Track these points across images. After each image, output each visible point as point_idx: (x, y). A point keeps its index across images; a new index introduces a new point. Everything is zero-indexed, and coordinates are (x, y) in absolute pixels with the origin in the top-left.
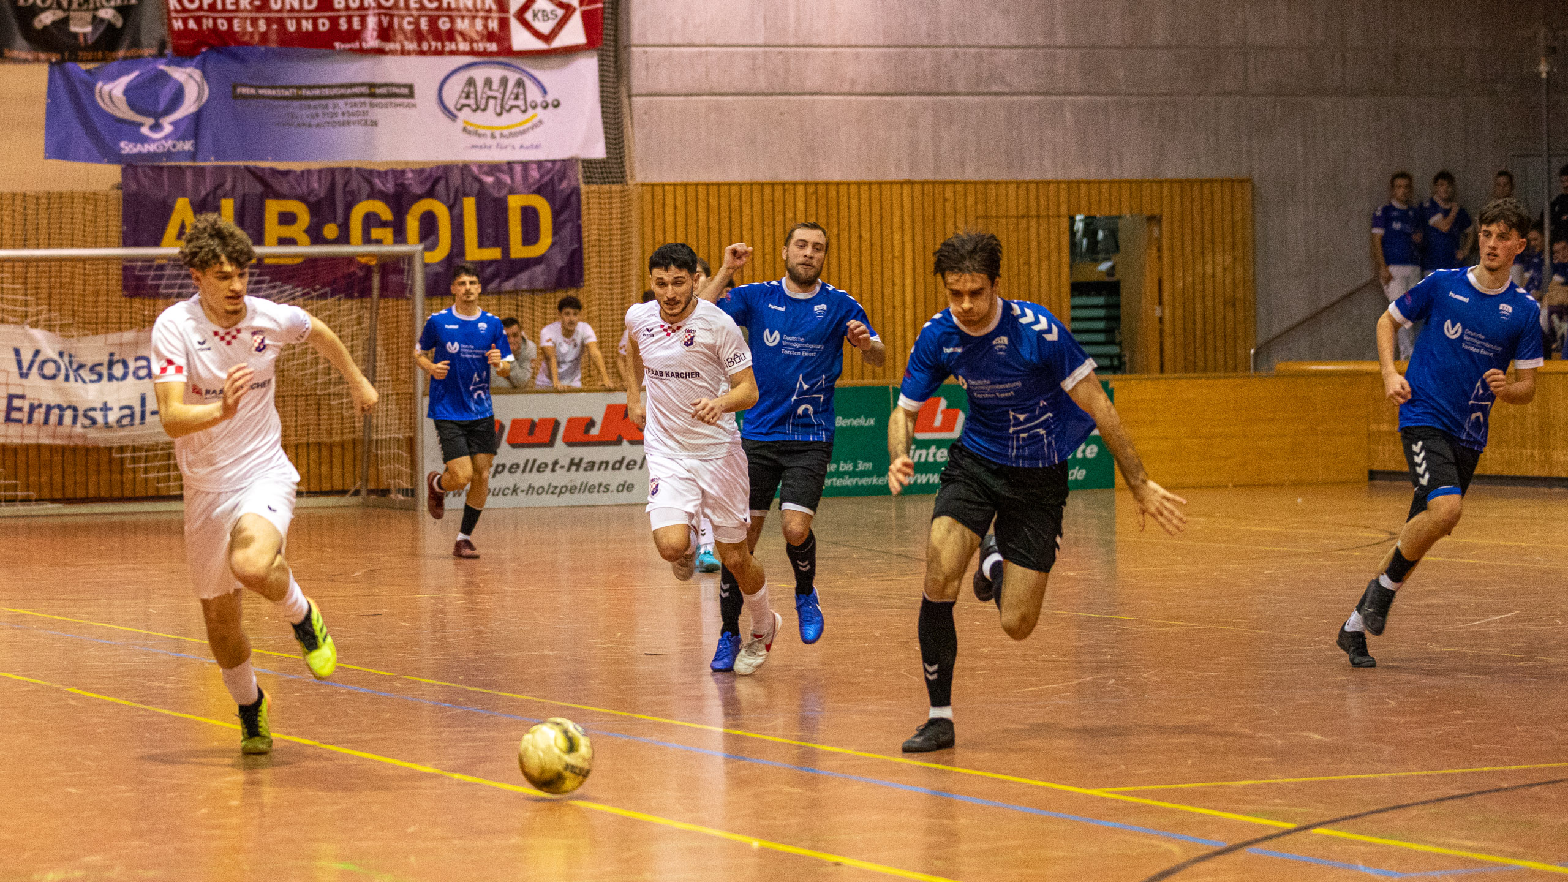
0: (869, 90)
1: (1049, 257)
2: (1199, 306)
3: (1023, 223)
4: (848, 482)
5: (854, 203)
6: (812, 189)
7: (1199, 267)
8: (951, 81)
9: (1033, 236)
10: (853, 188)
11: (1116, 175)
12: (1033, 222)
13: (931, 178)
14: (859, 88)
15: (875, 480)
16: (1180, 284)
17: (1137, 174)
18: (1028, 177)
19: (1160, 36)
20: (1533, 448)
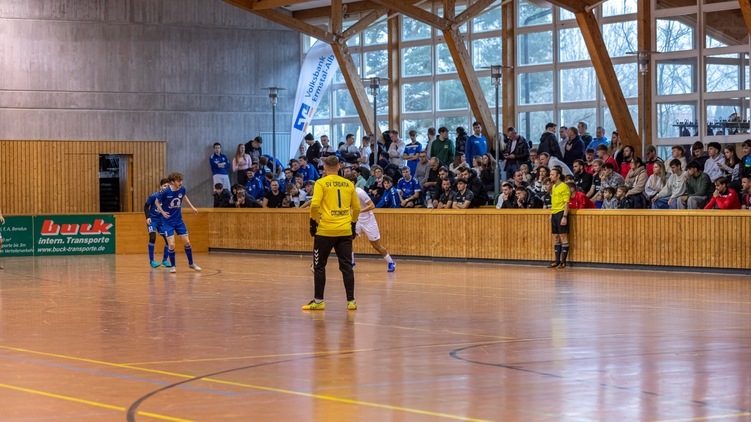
0: (25, 107)
1: (91, 169)
2: (147, 187)
3: (82, 156)
4: (17, 251)
5: (19, 148)
6: (4, 142)
7: (147, 173)
8: (56, 104)
9: (86, 161)
10: (19, 142)
11: (116, 139)
12: (86, 156)
13: (48, 139)
14: (21, 106)
15: (27, 250)
16: (140, 179)
17: (125, 139)
18: (84, 140)
19: (132, 89)
20: (269, 240)
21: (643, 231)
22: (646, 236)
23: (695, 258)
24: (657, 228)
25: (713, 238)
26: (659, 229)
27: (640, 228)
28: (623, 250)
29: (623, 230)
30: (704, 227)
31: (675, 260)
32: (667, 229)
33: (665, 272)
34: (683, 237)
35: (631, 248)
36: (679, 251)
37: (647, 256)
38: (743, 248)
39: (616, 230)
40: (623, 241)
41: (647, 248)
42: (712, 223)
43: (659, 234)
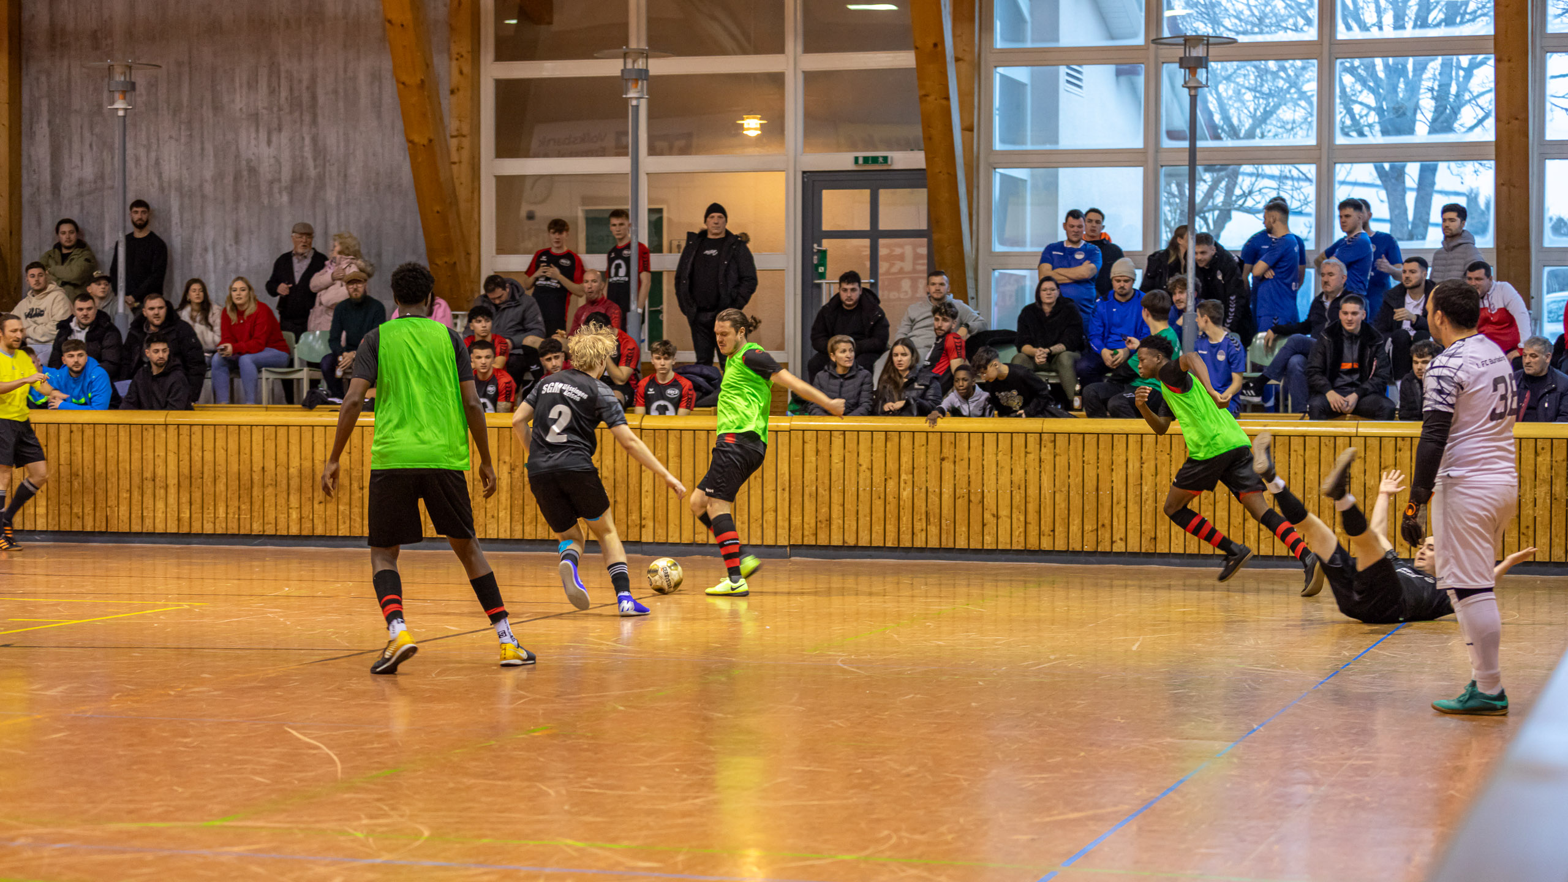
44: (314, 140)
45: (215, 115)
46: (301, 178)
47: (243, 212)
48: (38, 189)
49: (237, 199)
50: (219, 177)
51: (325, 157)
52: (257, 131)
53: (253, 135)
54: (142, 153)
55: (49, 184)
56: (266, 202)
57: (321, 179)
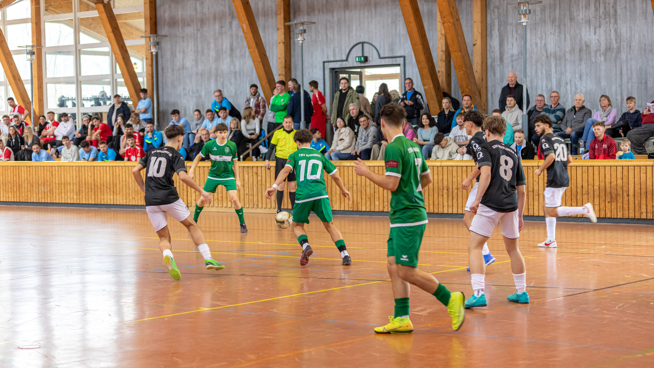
21: (26, 177)
22: (28, 181)
23: (63, 196)
24: (36, 175)
25: (75, 182)
26: (37, 176)
27: (24, 175)
28: (12, 191)
29: (12, 177)
30: (68, 174)
31: (49, 198)
32: (43, 176)
33: (42, 207)
34: (54, 181)
35: (18, 190)
36: (51, 192)
37: (29, 196)
38: (96, 189)
39: (7, 177)
40: (12, 185)
41: (29, 189)
42: (74, 171)
43: (37, 179)
44: (616, 31)
45: (571, 22)
46: (610, 49)
47: (583, 66)
48: (494, 60)
49: (581, 60)
50: (572, 50)
51: (620, 39)
52: (590, 28)
53: (588, 30)
54: (539, 41)
55: (499, 57)
56: (594, 60)
57: (619, 48)
